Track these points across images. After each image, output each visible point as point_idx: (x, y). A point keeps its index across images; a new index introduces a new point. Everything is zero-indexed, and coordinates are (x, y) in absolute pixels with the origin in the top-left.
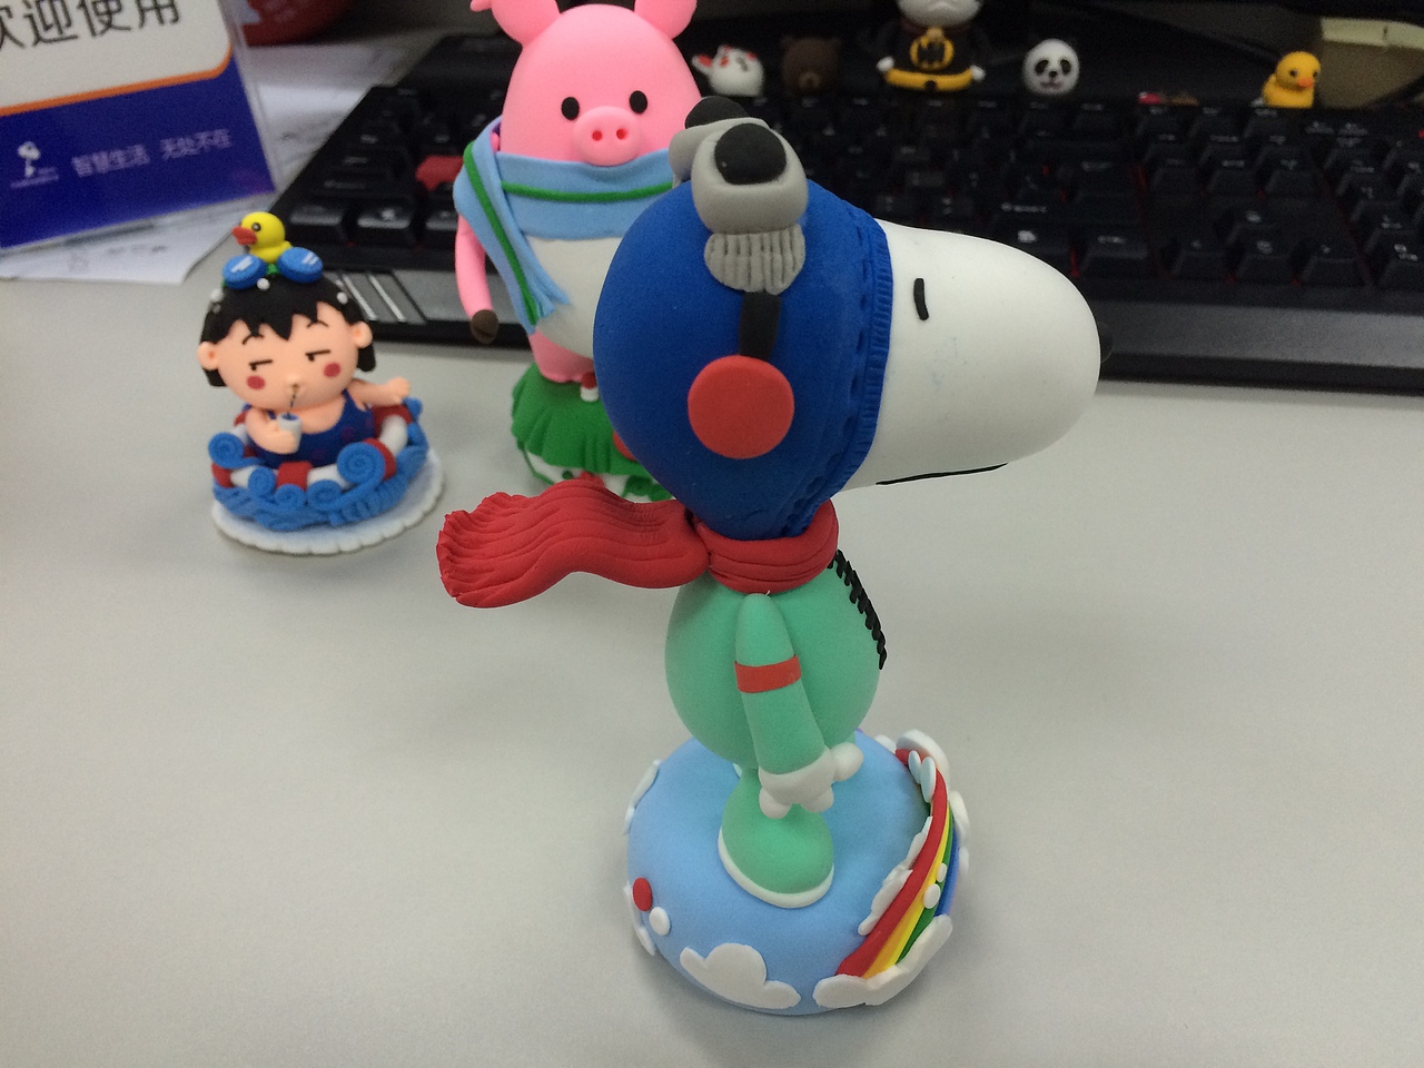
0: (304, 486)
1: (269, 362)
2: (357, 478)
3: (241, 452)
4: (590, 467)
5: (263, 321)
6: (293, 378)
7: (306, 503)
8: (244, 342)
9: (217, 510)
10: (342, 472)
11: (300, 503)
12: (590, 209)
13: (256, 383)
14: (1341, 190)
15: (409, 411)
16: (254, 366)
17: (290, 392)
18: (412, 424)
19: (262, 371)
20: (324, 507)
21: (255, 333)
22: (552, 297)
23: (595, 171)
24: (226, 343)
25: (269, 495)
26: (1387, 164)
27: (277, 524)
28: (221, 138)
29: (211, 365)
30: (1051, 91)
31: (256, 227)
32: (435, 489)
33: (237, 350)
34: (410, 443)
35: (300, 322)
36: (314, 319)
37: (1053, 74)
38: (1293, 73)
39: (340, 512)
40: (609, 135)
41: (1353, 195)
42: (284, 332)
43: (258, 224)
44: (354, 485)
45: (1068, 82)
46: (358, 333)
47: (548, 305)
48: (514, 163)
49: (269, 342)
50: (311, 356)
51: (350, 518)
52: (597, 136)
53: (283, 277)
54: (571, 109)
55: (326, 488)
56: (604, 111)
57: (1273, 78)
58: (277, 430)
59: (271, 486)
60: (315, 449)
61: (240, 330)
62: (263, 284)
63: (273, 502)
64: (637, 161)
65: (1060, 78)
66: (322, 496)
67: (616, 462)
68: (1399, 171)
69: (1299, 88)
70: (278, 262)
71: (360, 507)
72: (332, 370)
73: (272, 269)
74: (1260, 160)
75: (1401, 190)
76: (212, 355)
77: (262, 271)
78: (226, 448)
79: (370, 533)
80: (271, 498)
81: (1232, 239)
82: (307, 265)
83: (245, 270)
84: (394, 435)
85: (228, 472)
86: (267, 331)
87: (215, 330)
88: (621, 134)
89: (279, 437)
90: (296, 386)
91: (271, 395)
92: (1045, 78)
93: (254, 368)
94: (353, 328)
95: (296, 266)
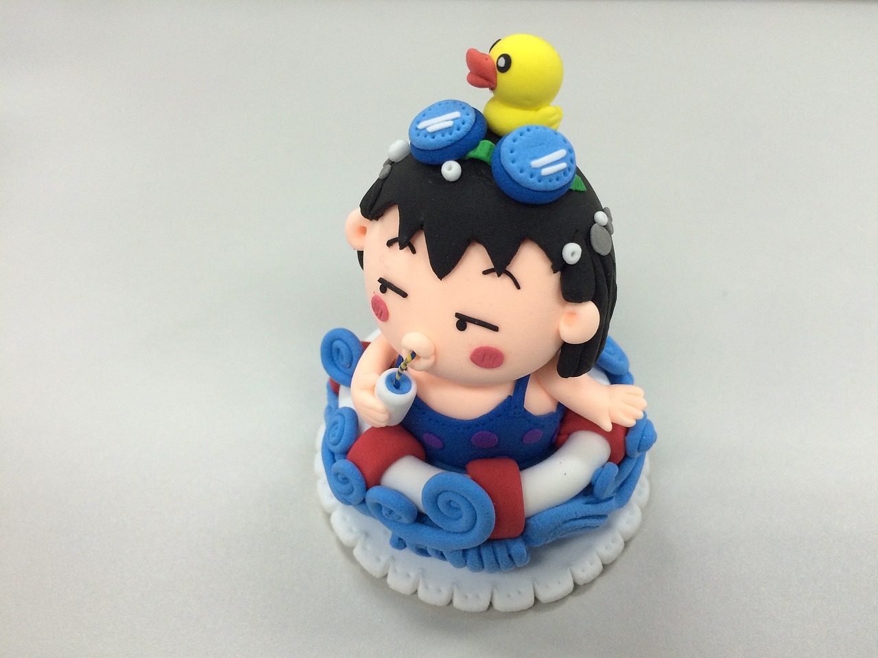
0: (373, 480)
1: (404, 295)
8: (390, 243)
13: (380, 311)
16: (385, 285)
19: (390, 298)
21: (404, 240)
31: (503, 62)
35: (476, 259)
36: (501, 265)
42: (443, 265)
43: (507, 58)
46: (572, 318)
49: (417, 265)
50: (462, 320)
58: (372, 389)
61: (391, 223)
62: (451, 170)
70: (499, 143)
72: (487, 358)
73: (482, 150)
76: (362, 231)
77: (466, 145)
78: (340, 353)
82: (534, 172)
83: (433, 134)
86: (421, 243)
90: (412, 352)
93: (383, 290)
94: (571, 307)
95: (513, 168)
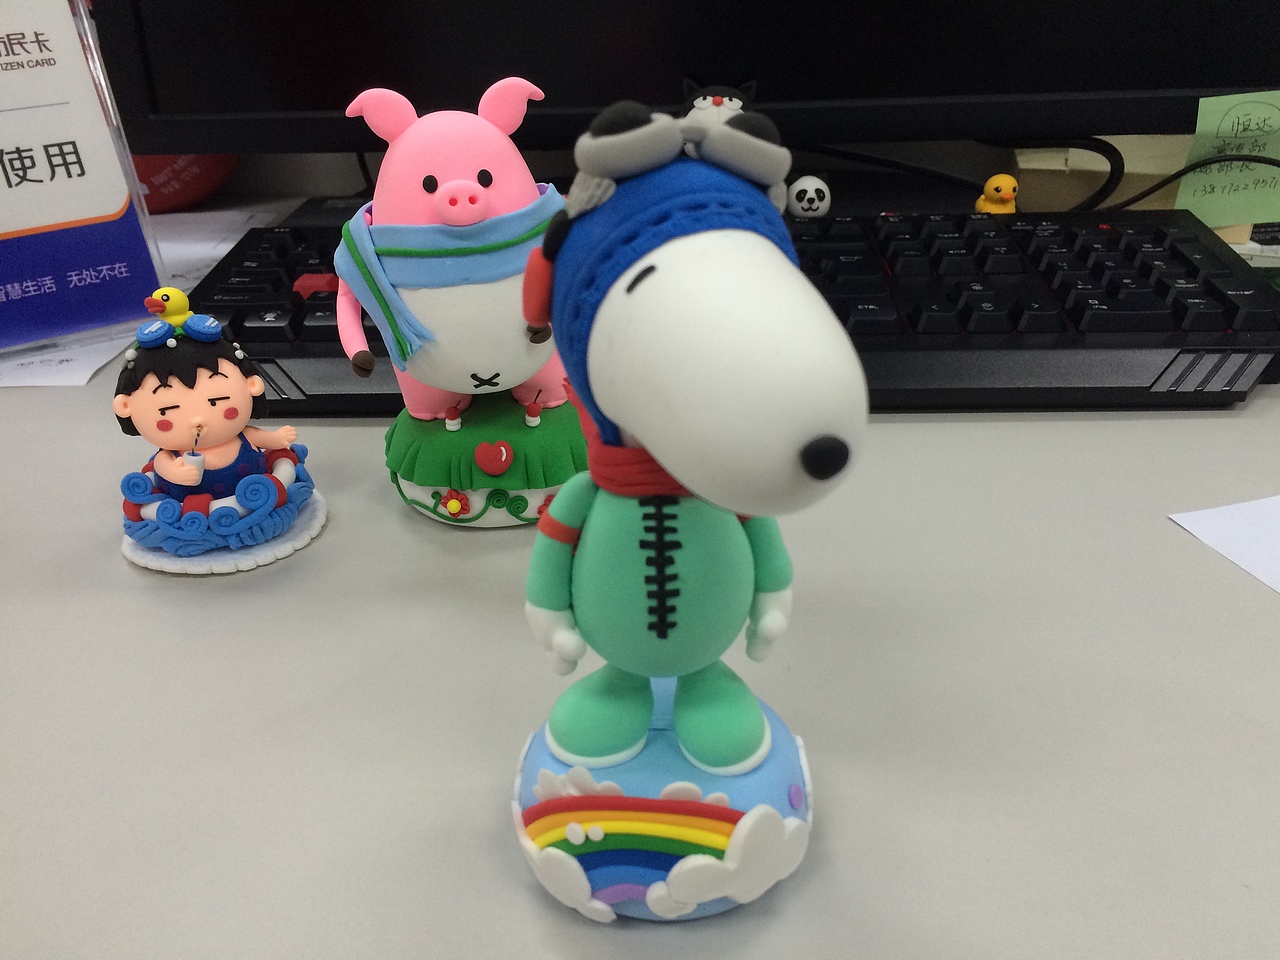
0: (207, 513)
1: (176, 407)
2: (253, 505)
3: (150, 489)
4: (456, 486)
5: (171, 374)
6: (197, 420)
7: (209, 528)
8: (154, 392)
9: (127, 544)
10: (239, 502)
11: (203, 528)
12: (449, 261)
13: (165, 426)
14: (1043, 266)
15: (296, 455)
16: (163, 411)
17: (195, 431)
18: (299, 465)
19: (170, 415)
20: (224, 531)
21: (164, 384)
22: (420, 336)
23: (452, 230)
24: (138, 394)
25: (176, 522)
26: (1077, 247)
27: (182, 548)
28: (121, 269)
29: (124, 414)
30: (810, 214)
31: (165, 298)
32: (320, 520)
33: (147, 400)
34: (298, 479)
35: (203, 375)
36: (215, 371)
37: (811, 201)
38: (997, 190)
39: (238, 535)
40: (463, 202)
41: (1052, 269)
42: (190, 382)
43: (166, 295)
44: (251, 511)
45: (824, 206)
46: (253, 384)
47: (417, 342)
48: (384, 231)
49: (176, 391)
50: (213, 402)
51: (249, 542)
52: (453, 202)
53: (188, 337)
54: (430, 184)
55: (226, 513)
56: (458, 182)
57: (983, 197)
58: (182, 465)
59: (177, 513)
60: (216, 483)
61: (151, 381)
62: (172, 342)
63: (179, 528)
64: (486, 222)
65: (817, 204)
66: (223, 520)
67: (478, 477)
68: (1086, 251)
69: (1003, 201)
70: (185, 326)
71: (256, 530)
72: (231, 414)
73: (179, 331)
74: (978, 250)
75: (1090, 263)
76: (125, 405)
77: (170, 332)
78: (136, 485)
79: (264, 555)
80: (176, 525)
81: (961, 303)
82: (209, 327)
83: (156, 331)
84: (284, 471)
85: (140, 506)
86: (174, 381)
87: (129, 383)
88: (472, 200)
89: (184, 472)
90: (199, 426)
91: (178, 436)
92: (805, 204)
93: (163, 413)
94: (249, 380)
95: (200, 328)
